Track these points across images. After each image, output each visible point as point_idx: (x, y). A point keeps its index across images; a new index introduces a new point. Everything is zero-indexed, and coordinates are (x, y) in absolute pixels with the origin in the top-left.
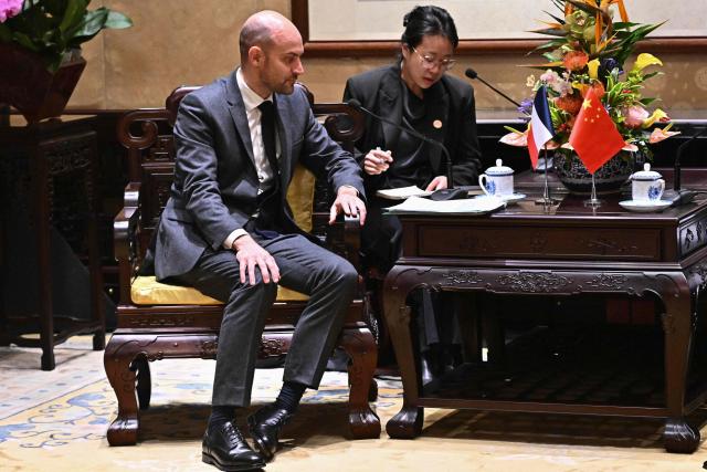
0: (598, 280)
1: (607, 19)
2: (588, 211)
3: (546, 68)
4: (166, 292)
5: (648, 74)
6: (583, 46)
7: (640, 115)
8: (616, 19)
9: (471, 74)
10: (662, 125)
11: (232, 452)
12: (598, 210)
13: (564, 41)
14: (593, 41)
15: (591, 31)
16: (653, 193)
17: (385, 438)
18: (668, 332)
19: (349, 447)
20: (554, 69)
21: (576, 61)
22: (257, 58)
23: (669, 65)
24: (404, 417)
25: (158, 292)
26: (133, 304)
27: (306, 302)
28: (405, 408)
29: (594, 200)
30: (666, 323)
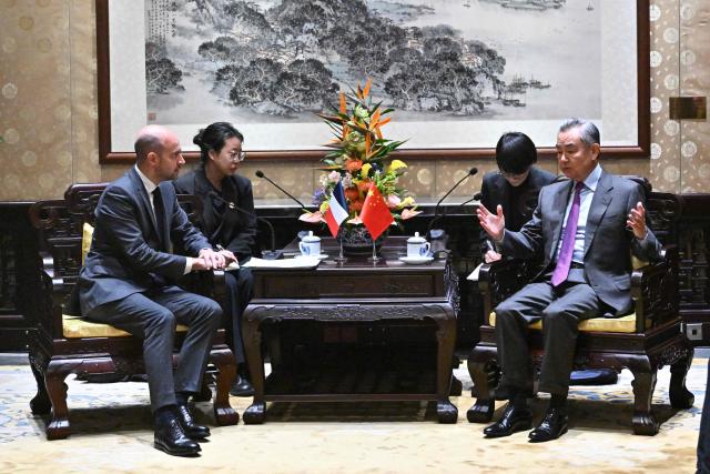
0: (393, 310)
1: (373, 137)
2: (371, 264)
3: (331, 171)
4: (89, 329)
5: (400, 173)
6: (356, 155)
7: (395, 201)
8: (376, 138)
9: (260, 175)
10: (409, 208)
11: (177, 442)
12: (378, 264)
13: (344, 152)
14: (364, 152)
15: (363, 145)
16: (423, 251)
17: (241, 425)
18: (441, 343)
19: (220, 432)
20: (337, 170)
21: (354, 165)
22: (153, 160)
23: (412, 168)
24: (255, 409)
25: (83, 329)
26: (64, 338)
27: (186, 332)
28: (256, 403)
29: (375, 257)
30: (439, 337)
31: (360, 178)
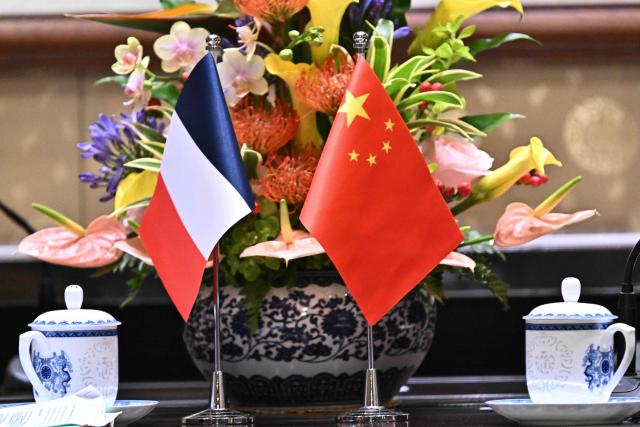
16: (600, 365)
31: (302, 54)
